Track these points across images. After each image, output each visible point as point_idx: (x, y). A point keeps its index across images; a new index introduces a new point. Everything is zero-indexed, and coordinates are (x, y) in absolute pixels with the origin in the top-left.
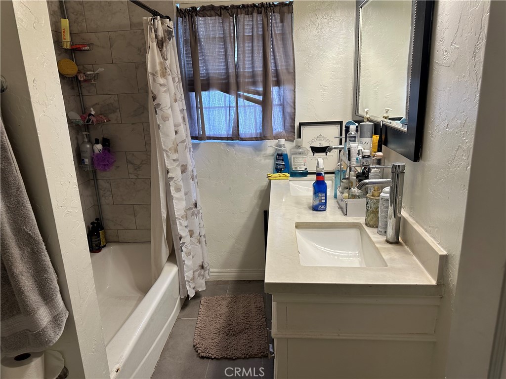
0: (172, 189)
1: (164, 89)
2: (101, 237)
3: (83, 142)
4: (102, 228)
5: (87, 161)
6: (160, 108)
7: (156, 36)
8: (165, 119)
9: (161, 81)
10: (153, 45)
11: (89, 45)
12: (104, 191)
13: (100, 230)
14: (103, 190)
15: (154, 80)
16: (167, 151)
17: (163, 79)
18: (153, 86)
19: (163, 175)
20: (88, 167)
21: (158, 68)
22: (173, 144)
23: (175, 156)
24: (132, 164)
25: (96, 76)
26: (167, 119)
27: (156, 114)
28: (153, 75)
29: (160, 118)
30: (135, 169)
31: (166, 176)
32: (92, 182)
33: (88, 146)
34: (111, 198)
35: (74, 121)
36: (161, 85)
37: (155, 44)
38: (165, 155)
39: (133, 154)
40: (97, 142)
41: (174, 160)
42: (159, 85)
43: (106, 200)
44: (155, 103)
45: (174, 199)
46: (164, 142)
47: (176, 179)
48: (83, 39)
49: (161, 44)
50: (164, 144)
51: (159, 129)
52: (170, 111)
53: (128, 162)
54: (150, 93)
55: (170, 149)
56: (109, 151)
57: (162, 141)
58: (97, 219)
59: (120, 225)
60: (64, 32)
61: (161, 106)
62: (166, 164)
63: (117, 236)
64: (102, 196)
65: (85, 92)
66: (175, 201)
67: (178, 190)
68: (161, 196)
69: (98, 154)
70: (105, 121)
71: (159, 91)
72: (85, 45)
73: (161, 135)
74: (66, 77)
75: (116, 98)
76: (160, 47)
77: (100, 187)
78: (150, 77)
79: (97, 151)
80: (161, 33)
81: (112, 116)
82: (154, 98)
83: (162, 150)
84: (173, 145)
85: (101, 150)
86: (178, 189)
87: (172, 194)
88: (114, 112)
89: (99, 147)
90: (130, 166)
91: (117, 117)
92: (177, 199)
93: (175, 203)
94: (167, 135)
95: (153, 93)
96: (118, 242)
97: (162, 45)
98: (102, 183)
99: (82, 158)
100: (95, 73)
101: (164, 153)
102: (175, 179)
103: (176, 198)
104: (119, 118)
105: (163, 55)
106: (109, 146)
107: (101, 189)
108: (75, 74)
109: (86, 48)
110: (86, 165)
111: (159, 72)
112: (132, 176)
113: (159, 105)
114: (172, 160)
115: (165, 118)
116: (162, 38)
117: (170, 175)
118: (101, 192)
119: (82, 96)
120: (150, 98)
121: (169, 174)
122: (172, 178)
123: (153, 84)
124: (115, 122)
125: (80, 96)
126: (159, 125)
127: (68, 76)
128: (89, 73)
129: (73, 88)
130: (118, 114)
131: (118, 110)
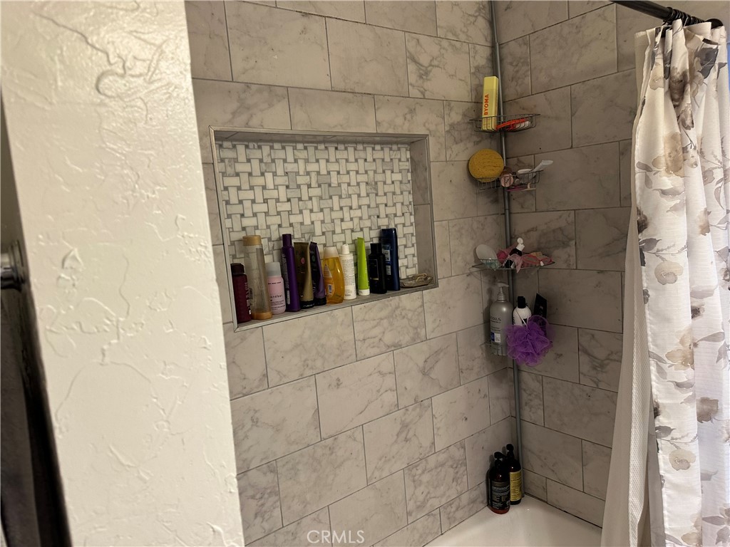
0: (663, 458)
1: (672, 203)
2: (513, 483)
3: (498, 302)
4: (517, 467)
5: (498, 337)
6: (656, 249)
7: (668, 72)
8: (665, 277)
9: (666, 181)
10: (655, 96)
11: (531, 118)
12: (530, 395)
13: (514, 471)
14: (528, 392)
15: (647, 182)
16: (659, 359)
17: (674, 177)
18: (641, 196)
19: (643, 417)
20: (500, 348)
21: (662, 150)
22: (682, 342)
23: (684, 375)
24: (589, 355)
25: (537, 177)
26: (671, 278)
27: (643, 263)
28: (646, 168)
29: (652, 274)
30: (595, 368)
31: (652, 423)
32: (510, 373)
33: (504, 309)
34: (540, 412)
35: (484, 262)
36: (664, 193)
37: (661, 93)
38: (653, 368)
39: (593, 336)
40: (522, 305)
41: (678, 385)
42: (658, 193)
43: (532, 414)
44: (642, 237)
45: (666, 484)
46: (654, 334)
47: (679, 436)
48: (523, 109)
49: (677, 90)
50: (654, 341)
51: (646, 300)
52: (682, 259)
53: (582, 349)
54: (634, 211)
55: (669, 356)
56: (543, 324)
57: (649, 333)
58: (510, 447)
59: (553, 471)
60: (487, 101)
61: (659, 246)
62: (654, 390)
63: (545, 489)
64: (526, 404)
65: (515, 207)
66: (670, 492)
67: (682, 463)
68: (631, 463)
69: (519, 329)
70: (542, 264)
71: (656, 208)
72: (523, 120)
73: (648, 316)
74: (480, 183)
75: (572, 218)
76: (676, 96)
77: (523, 386)
78: (637, 176)
79: (518, 323)
80: (681, 62)
81: (560, 255)
82: (642, 226)
83: (646, 355)
84: (681, 347)
85: (525, 320)
86: (681, 461)
87: (662, 472)
88: (565, 245)
89: (523, 313)
90: (584, 358)
91: (569, 256)
92: (675, 487)
93: (669, 496)
94: (665, 319)
95: (639, 212)
96: (544, 501)
97: (682, 92)
98: (528, 379)
99: (492, 331)
100: (535, 170)
101: (652, 362)
102: (674, 434)
103: (670, 483)
104: (573, 260)
105: (683, 116)
106: (544, 313)
107: (525, 390)
108: (497, 177)
109: (523, 125)
110: (497, 344)
111: (663, 160)
112: (584, 380)
113: (651, 242)
114: (672, 386)
115: (667, 274)
116: (684, 74)
117: (662, 421)
118: (525, 396)
119: (510, 213)
120: (633, 226)
121: (660, 418)
122: (667, 430)
123: (643, 190)
124: (564, 266)
125: (506, 215)
126: (645, 293)
127: (483, 181)
128: (521, 171)
129: (496, 201)
130: (571, 250)
131: (573, 242)
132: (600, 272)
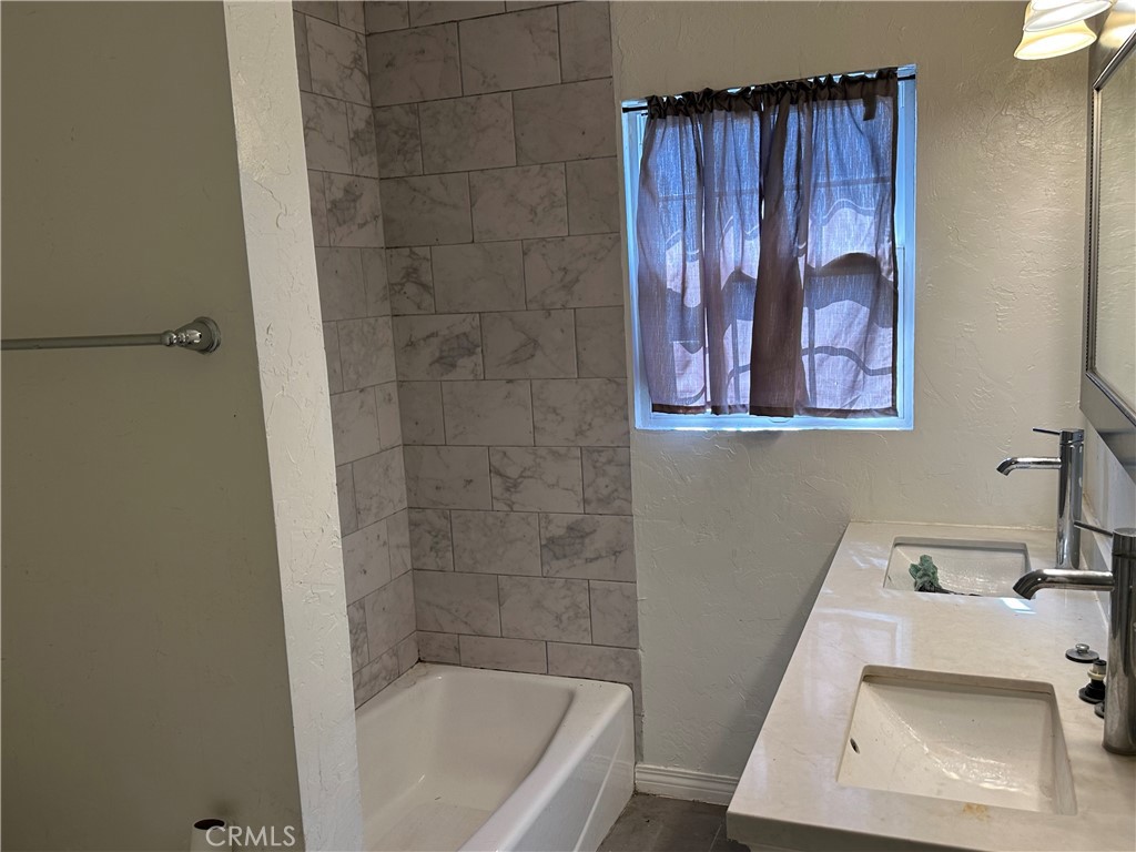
14: (433, 533)
24: (501, 475)
30: (508, 489)
34: (449, 555)
39: (505, 453)
43: (439, 560)
53: (493, 470)
59: (466, 623)
63: (457, 651)
64: (431, 549)
75: (477, 322)
81: (466, 364)
88: (470, 353)
90: (497, 481)
91: (476, 365)
96: (457, 664)
98: (432, 518)
104: (480, 368)
107: (429, 532)
112: (497, 506)
124: (471, 377)
130: (478, 358)
131: (479, 349)
132: (509, 381)
